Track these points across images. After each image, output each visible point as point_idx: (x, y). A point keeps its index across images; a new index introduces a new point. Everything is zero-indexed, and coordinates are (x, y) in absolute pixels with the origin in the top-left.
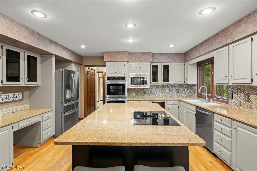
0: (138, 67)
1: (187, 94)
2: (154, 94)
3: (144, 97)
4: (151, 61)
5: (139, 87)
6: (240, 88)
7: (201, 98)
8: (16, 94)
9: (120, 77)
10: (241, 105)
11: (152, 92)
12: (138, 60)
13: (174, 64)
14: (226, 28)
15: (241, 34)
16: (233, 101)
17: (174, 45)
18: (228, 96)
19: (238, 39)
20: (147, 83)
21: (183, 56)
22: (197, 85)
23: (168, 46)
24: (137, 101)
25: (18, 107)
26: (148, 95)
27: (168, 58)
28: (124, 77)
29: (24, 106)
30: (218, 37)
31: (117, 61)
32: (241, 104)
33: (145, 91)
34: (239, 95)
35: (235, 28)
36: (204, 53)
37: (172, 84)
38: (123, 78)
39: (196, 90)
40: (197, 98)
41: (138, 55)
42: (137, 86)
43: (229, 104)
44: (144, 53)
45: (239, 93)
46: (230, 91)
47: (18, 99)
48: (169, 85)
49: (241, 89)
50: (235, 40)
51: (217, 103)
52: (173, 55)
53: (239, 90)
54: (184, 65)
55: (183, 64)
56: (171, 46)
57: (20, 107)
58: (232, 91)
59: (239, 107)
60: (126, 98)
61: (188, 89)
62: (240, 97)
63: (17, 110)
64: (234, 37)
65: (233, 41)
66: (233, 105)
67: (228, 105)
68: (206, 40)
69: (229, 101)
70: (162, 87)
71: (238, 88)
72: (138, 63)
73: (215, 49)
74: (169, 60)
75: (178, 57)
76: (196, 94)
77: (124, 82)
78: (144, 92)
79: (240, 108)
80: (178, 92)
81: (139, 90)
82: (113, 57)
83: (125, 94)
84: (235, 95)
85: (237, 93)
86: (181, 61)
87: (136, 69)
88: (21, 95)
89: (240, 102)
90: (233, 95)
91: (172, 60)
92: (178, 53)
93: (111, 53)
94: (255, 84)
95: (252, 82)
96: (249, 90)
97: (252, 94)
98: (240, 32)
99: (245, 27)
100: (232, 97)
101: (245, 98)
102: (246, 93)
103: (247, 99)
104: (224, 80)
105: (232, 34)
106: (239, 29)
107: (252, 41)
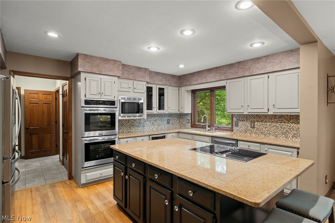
0: (132, 88)
1: (176, 125)
2: (144, 126)
3: (130, 132)
4: (148, 81)
5: (126, 117)
6: (245, 116)
7: (196, 128)
9: (108, 101)
10: (247, 132)
11: (141, 124)
12: (131, 77)
13: (170, 88)
14: (243, 62)
15: (260, 70)
16: (238, 128)
17: (185, 66)
19: (256, 74)
20: (143, 112)
21: (177, 79)
22: (191, 114)
23: (178, 66)
24: (132, 139)
26: (136, 128)
27: (164, 80)
28: (115, 101)
30: (233, 67)
31: (103, 73)
32: (247, 130)
33: (133, 122)
34: (245, 123)
35: (254, 63)
36: (214, 80)
37: (167, 113)
38: (112, 103)
39: (189, 120)
40: (191, 129)
41: (132, 69)
42: (130, 117)
43: (234, 131)
44: (140, 68)
45: (245, 121)
46: (235, 119)
48: (160, 114)
49: (247, 117)
50: (254, 74)
51: (219, 132)
52: (169, 76)
53: (245, 119)
54: (179, 90)
55: (177, 89)
56: (182, 66)
58: (238, 120)
59: (244, 133)
60: (116, 135)
61: (178, 118)
62: (246, 125)
64: (252, 71)
66: (238, 132)
67: (233, 133)
68: (217, 68)
69: (234, 129)
70: (152, 116)
71: (244, 116)
72: (132, 81)
74: (165, 82)
75: (173, 80)
76: (190, 124)
77: (115, 110)
78: (131, 124)
79: (246, 134)
80: (169, 123)
81: (124, 121)
82: (96, 67)
83: (115, 129)
84: (240, 123)
85: (242, 121)
86: (175, 85)
87: (129, 90)
89: (245, 129)
90: (239, 124)
91: (168, 83)
92: (174, 75)
93: (92, 59)
94: (270, 113)
95: (268, 111)
96: (255, 118)
97: (257, 121)
98: (258, 68)
99: (264, 65)
100: (237, 125)
101: (251, 125)
102: (252, 121)
103: (252, 126)
104: (240, 109)
105: (250, 68)
106: (258, 66)
107: (268, 78)
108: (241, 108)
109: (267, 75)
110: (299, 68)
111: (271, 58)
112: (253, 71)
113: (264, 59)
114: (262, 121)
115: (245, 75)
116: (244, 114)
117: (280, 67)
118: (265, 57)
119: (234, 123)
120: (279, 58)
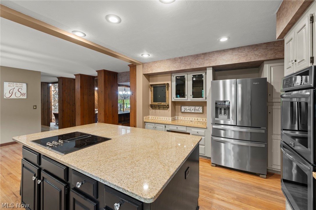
8: (197, 108)
25: (199, 118)
29: (205, 119)
47: (198, 112)
57: (201, 119)
63: (198, 120)
88: (202, 109)
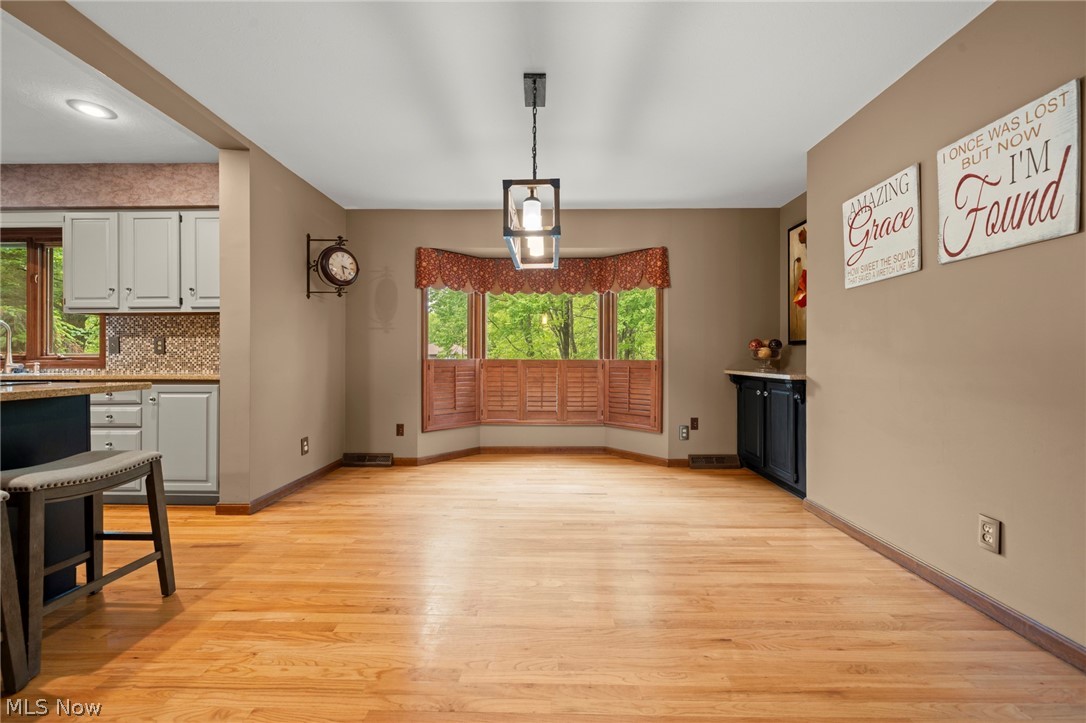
6: (141, 323)
10: (144, 365)
15: (158, 197)
16: (121, 357)
18: (105, 346)
19: (148, 205)
32: (145, 361)
34: (139, 340)
35: (141, 177)
43: (107, 367)
45: (138, 336)
46: (110, 332)
49: (145, 325)
50: (142, 205)
53: (139, 330)
58: (119, 333)
62: (143, 346)
64: (136, 197)
65: (136, 205)
67: (103, 371)
69: (107, 359)
71: (136, 323)
73: (68, 206)
79: (142, 371)
84: (127, 343)
85: (132, 335)
89: (141, 359)
90: (121, 344)
94: (186, 309)
95: (181, 303)
96: (165, 326)
97: (172, 335)
98: (152, 191)
99: (168, 186)
100: (117, 349)
101: (156, 345)
102: (158, 334)
103: (160, 348)
104: (105, 298)
105: (131, 188)
106: (152, 184)
107: (181, 221)
108: (109, 296)
109: (175, 214)
110: (216, 208)
111: (183, 172)
112: (140, 196)
113: (168, 171)
114: (183, 335)
115: (118, 202)
116: (119, 311)
117: (204, 197)
118: (169, 165)
119: (107, 343)
120: (200, 176)
